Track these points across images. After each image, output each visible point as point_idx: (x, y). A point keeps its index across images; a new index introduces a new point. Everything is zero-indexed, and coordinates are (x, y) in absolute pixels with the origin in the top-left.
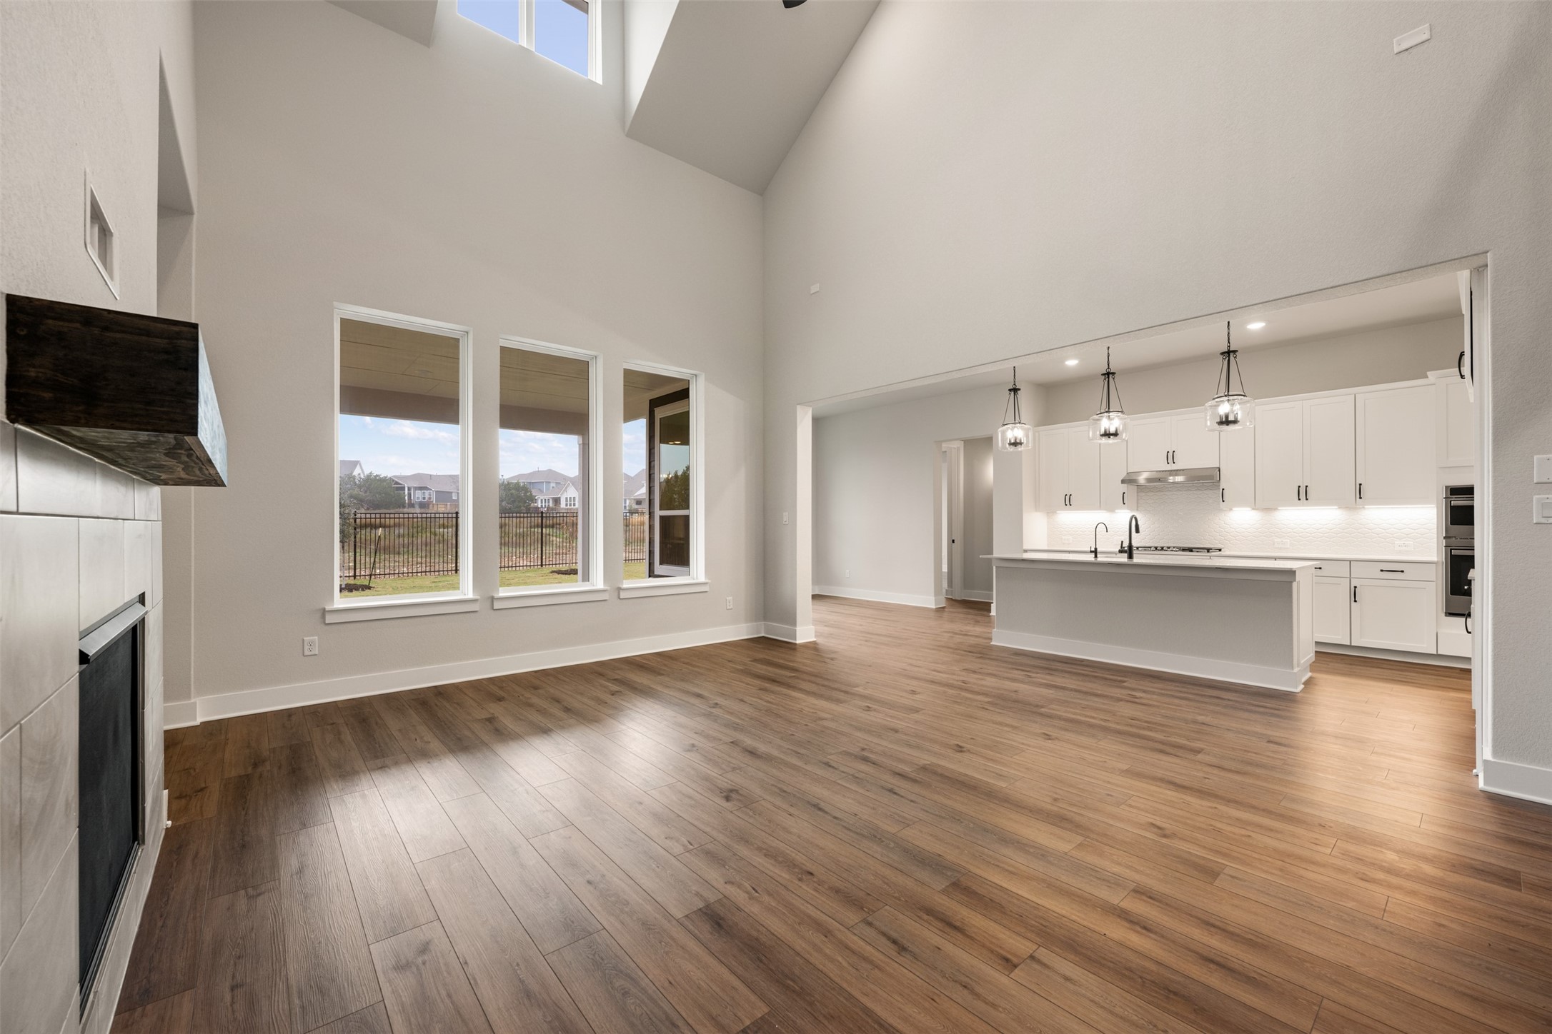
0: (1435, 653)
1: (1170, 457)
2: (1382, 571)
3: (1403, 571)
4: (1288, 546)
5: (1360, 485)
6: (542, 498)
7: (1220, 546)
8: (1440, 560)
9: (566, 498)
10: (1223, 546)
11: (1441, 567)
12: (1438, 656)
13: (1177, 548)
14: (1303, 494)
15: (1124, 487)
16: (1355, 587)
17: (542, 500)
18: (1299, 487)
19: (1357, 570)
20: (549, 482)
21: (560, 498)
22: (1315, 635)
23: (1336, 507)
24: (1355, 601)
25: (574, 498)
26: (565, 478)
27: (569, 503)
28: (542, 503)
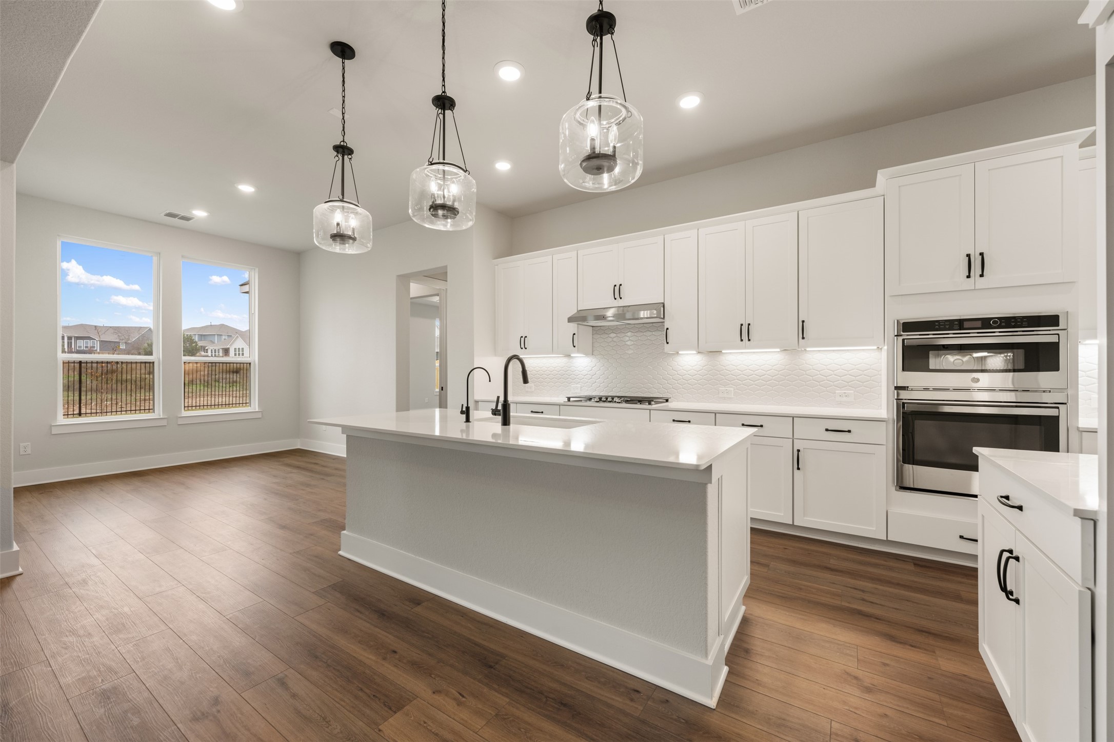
0: (885, 539)
1: (617, 291)
2: (827, 430)
3: (849, 431)
4: (733, 396)
5: (803, 322)
6: (212, 348)
7: (666, 396)
8: (891, 417)
9: (235, 349)
10: (671, 396)
11: (891, 426)
12: (888, 542)
13: (620, 397)
14: (745, 333)
15: (573, 327)
16: (799, 451)
17: (212, 350)
18: (742, 325)
19: (801, 429)
20: (221, 335)
21: (229, 348)
22: (750, 509)
23: (779, 350)
24: (798, 469)
25: (243, 349)
26: (237, 332)
27: (237, 353)
28: (212, 353)
